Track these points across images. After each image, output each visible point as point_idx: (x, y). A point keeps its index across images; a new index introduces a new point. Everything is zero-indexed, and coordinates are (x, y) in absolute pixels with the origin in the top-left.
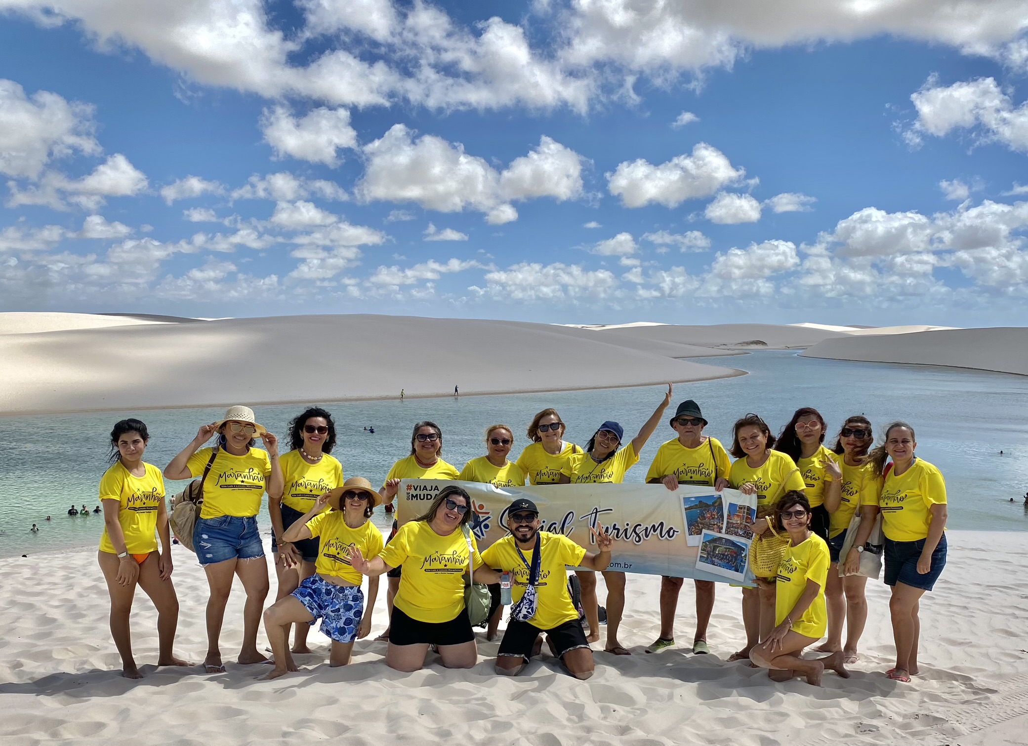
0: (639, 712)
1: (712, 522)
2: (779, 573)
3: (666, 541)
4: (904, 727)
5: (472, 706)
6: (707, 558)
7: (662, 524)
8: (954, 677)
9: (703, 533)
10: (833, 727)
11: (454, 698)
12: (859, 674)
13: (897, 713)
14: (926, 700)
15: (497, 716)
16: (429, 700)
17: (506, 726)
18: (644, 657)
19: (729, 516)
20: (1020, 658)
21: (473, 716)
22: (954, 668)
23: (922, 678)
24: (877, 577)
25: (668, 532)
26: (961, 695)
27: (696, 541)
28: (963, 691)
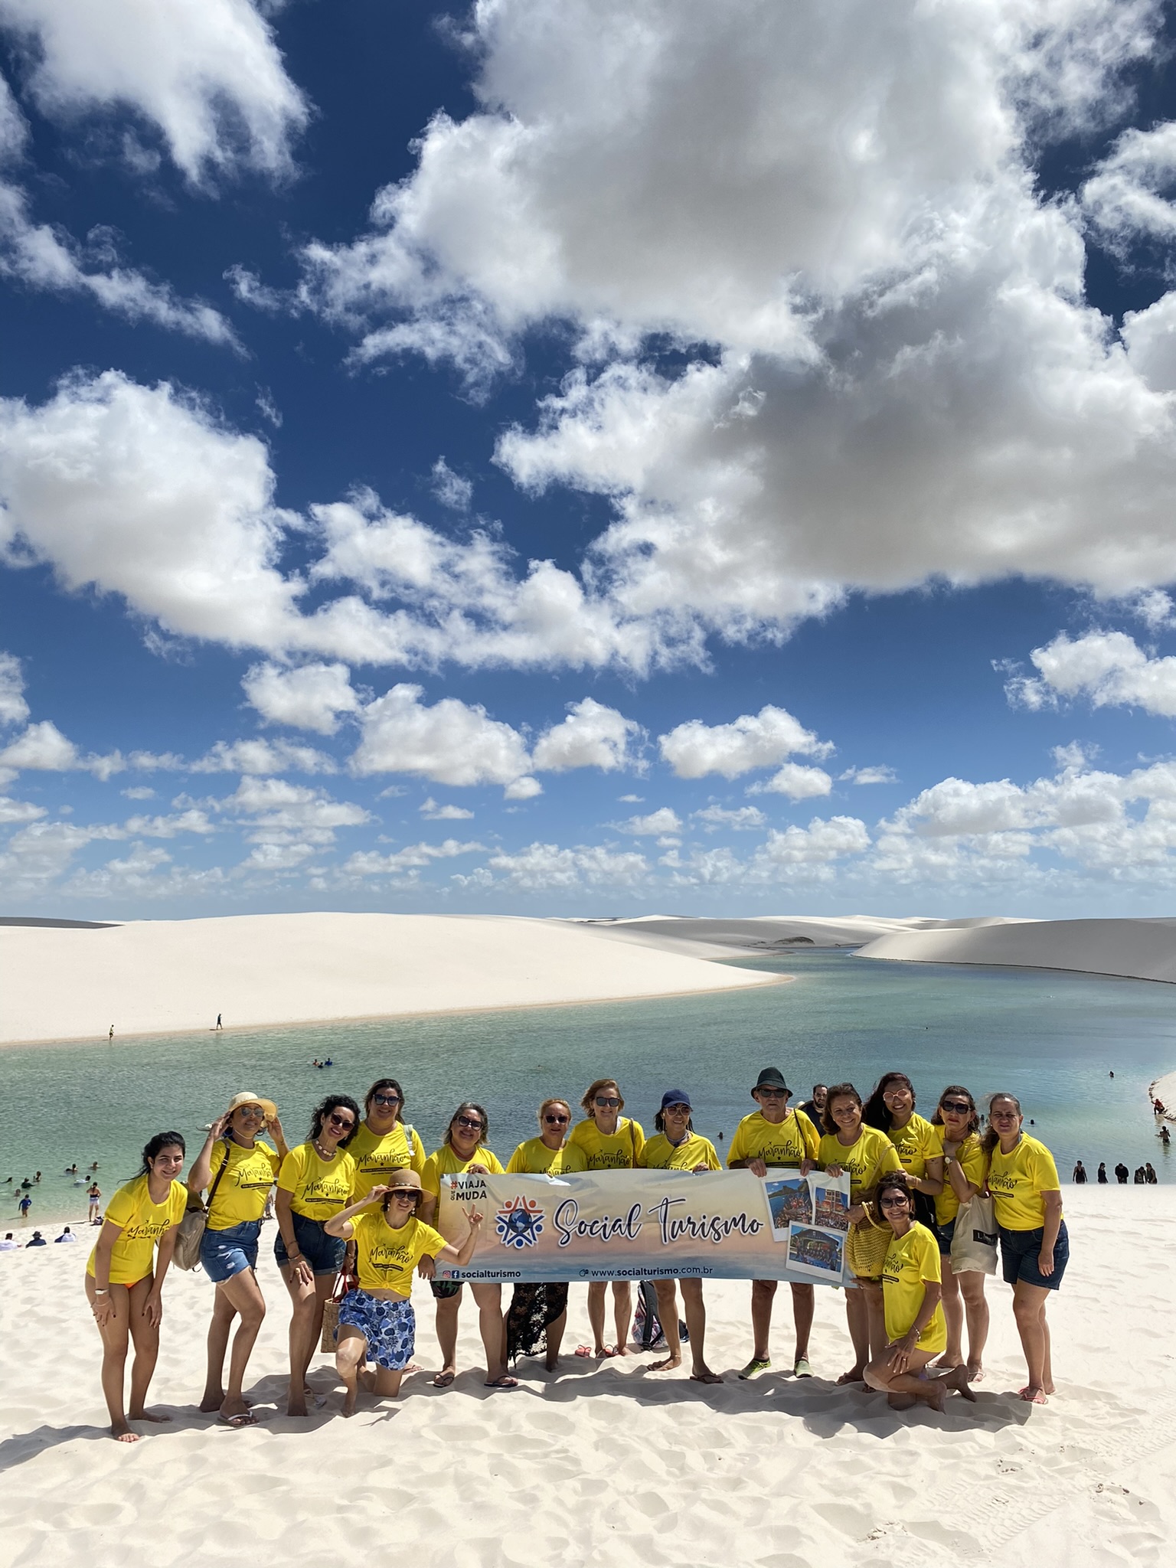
0: (748, 1459)
1: (800, 1211)
2: (884, 1273)
3: (750, 1237)
4: (1050, 1462)
5: (553, 1460)
6: (798, 1256)
7: (743, 1216)
8: (1094, 1395)
9: (790, 1226)
10: (969, 1467)
11: (529, 1451)
12: (988, 1396)
13: (1039, 1445)
14: (1067, 1425)
15: (585, 1473)
16: (501, 1455)
17: (599, 1486)
18: (739, 1385)
19: (817, 1203)
20: (1167, 1366)
21: (557, 1474)
22: (1095, 1383)
23: (1059, 1398)
24: (994, 1273)
25: (752, 1225)
26: (1105, 1418)
27: (784, 1235)
28: (1108, 1413)
